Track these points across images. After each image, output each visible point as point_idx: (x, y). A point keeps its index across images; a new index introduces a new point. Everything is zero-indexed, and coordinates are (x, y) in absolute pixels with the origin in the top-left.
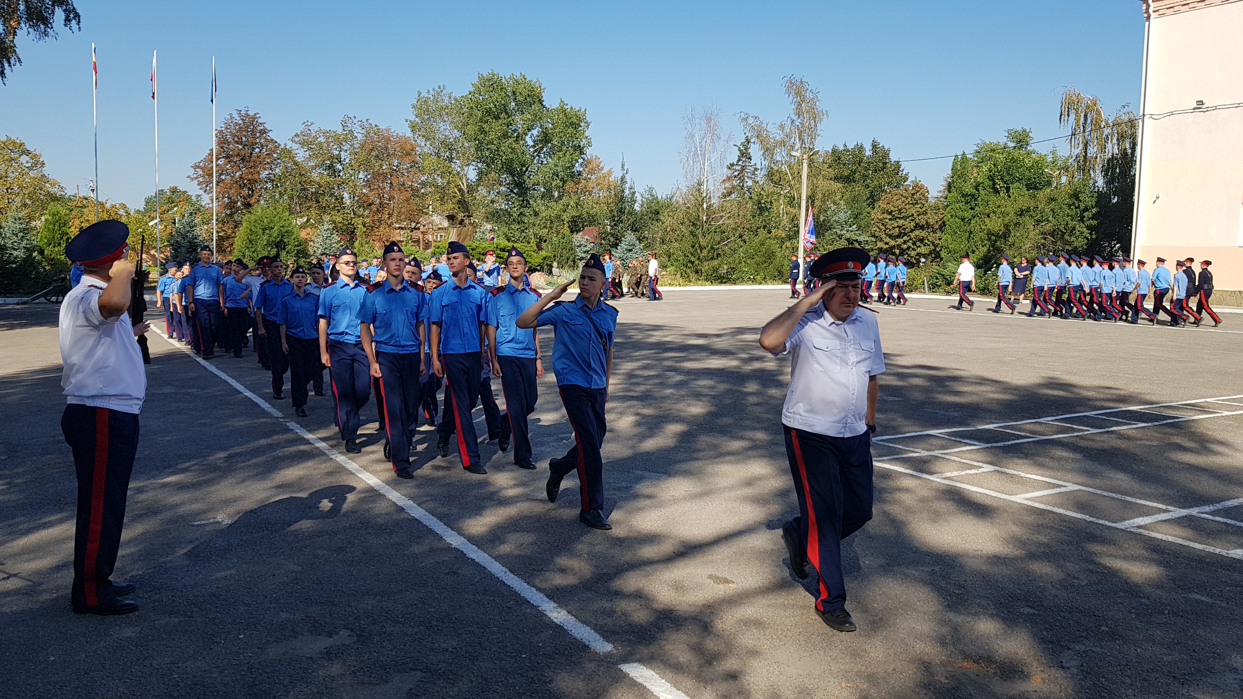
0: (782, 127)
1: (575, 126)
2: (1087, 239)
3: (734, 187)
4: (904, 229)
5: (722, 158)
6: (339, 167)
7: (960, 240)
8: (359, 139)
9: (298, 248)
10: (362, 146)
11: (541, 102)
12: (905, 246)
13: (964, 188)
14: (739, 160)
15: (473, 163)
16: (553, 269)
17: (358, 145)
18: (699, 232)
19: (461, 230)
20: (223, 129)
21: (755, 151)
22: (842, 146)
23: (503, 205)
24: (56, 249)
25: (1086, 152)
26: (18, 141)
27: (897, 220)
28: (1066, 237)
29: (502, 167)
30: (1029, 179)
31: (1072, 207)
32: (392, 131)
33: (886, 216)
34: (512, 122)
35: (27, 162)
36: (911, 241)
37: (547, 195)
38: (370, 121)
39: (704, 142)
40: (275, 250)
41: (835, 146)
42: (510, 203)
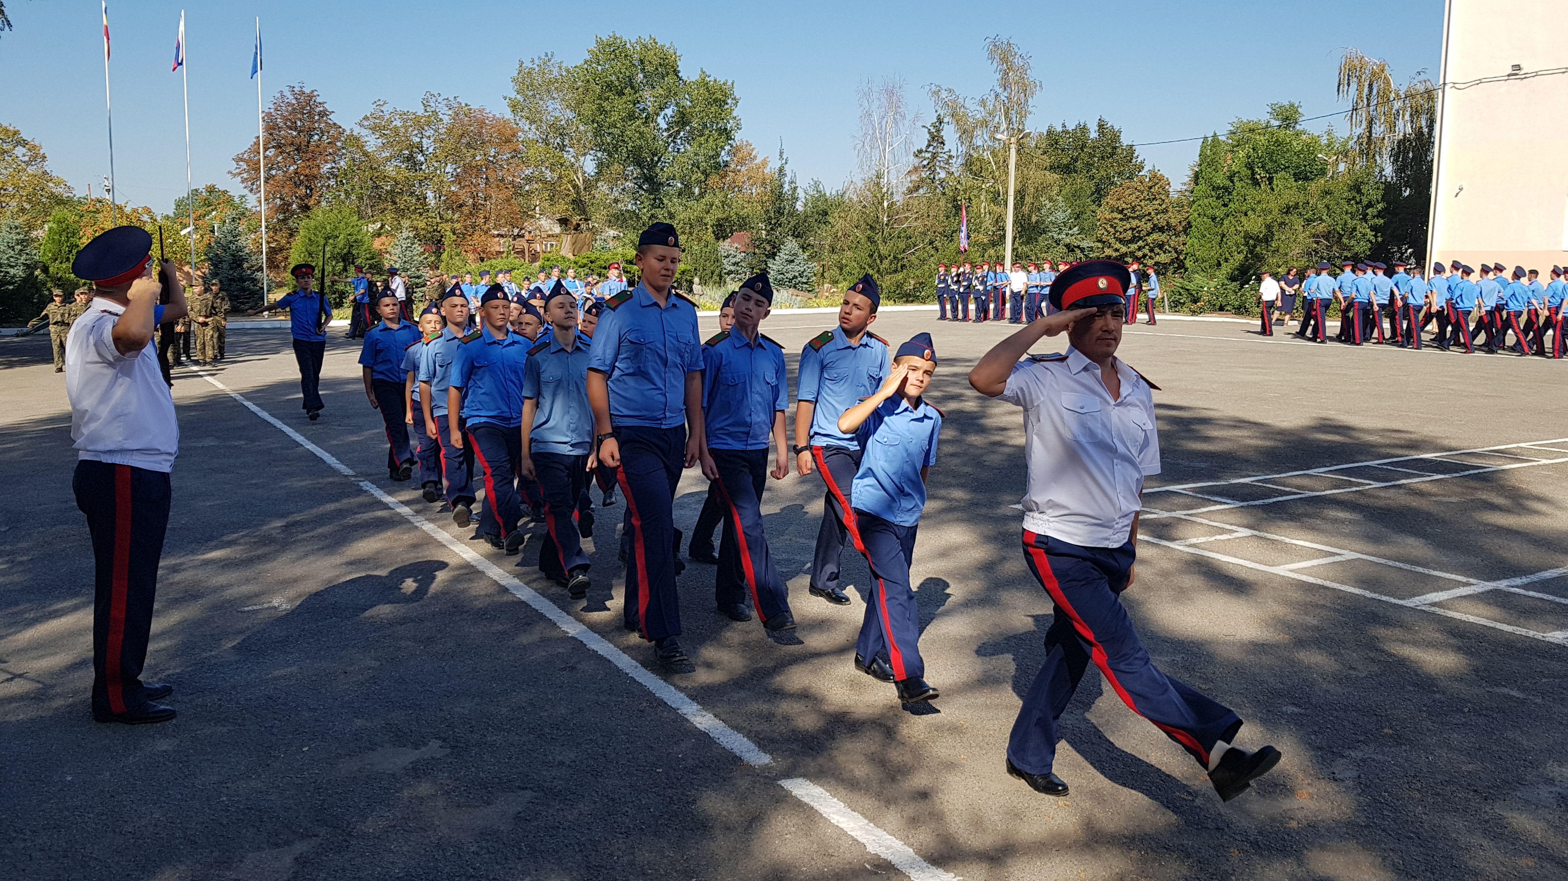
0: (983, 103)
1: (721, 103)
2: (1371, 242)
3: (922, 180)
4: (1139, 232)
5: (907, 143)
6: (420, 158)
7: (1210, 245)
8: (445, 122)
9: (370, 262)
10: (450, 131)
11: (676, 73)
12: (1140, 254)
13: (1214, 179)
14: (929, 146)
15: (591, 152)
16: (694, 286)
17: (444, 130)
18: (878, 237)
19: (577, 237)
20: (272, 111)
21: (950, 133)
22: (1061, 125)
23: (630, 205)
24: (64, 266)
25: (1370, 132)
26: (11, 128)
27: (1130, 220)
28: (1344, 240)
29: (628, 157)
30: (1298, 167)
31: (1352, 202)
32: (487, 111)
33: (1115, 215)
34: (639, 99)
35: (24, 155)
36: (1147, 247)
37: (686, 192)
38: (458, 100)
39: (884, 123)
40: (342, 264)
41: (1050, 127)
42: (638, 202)
